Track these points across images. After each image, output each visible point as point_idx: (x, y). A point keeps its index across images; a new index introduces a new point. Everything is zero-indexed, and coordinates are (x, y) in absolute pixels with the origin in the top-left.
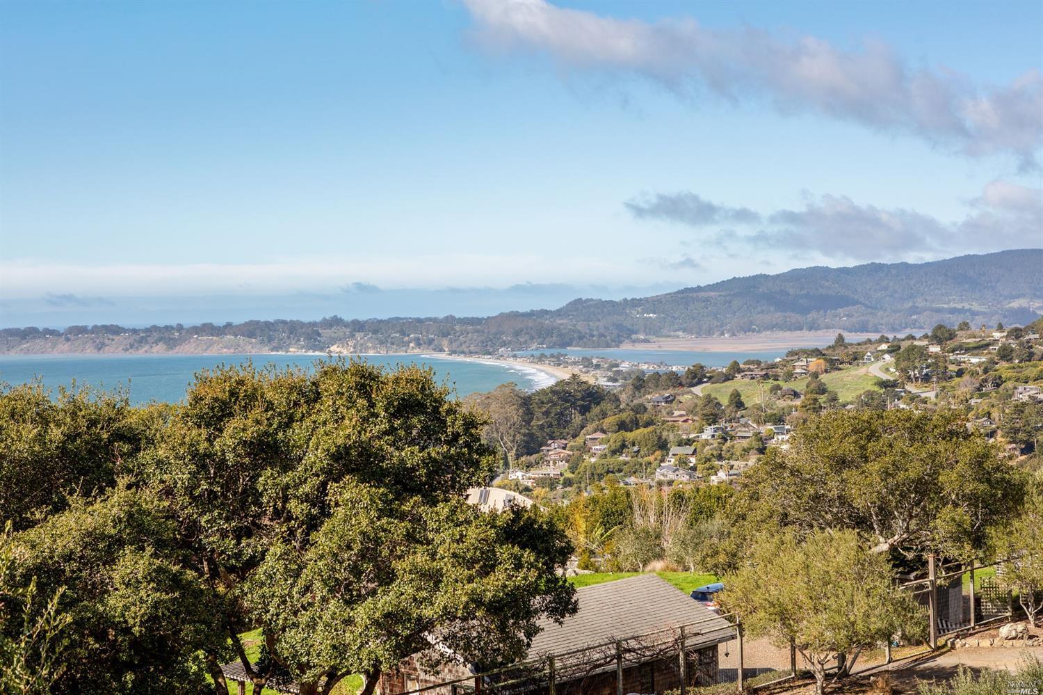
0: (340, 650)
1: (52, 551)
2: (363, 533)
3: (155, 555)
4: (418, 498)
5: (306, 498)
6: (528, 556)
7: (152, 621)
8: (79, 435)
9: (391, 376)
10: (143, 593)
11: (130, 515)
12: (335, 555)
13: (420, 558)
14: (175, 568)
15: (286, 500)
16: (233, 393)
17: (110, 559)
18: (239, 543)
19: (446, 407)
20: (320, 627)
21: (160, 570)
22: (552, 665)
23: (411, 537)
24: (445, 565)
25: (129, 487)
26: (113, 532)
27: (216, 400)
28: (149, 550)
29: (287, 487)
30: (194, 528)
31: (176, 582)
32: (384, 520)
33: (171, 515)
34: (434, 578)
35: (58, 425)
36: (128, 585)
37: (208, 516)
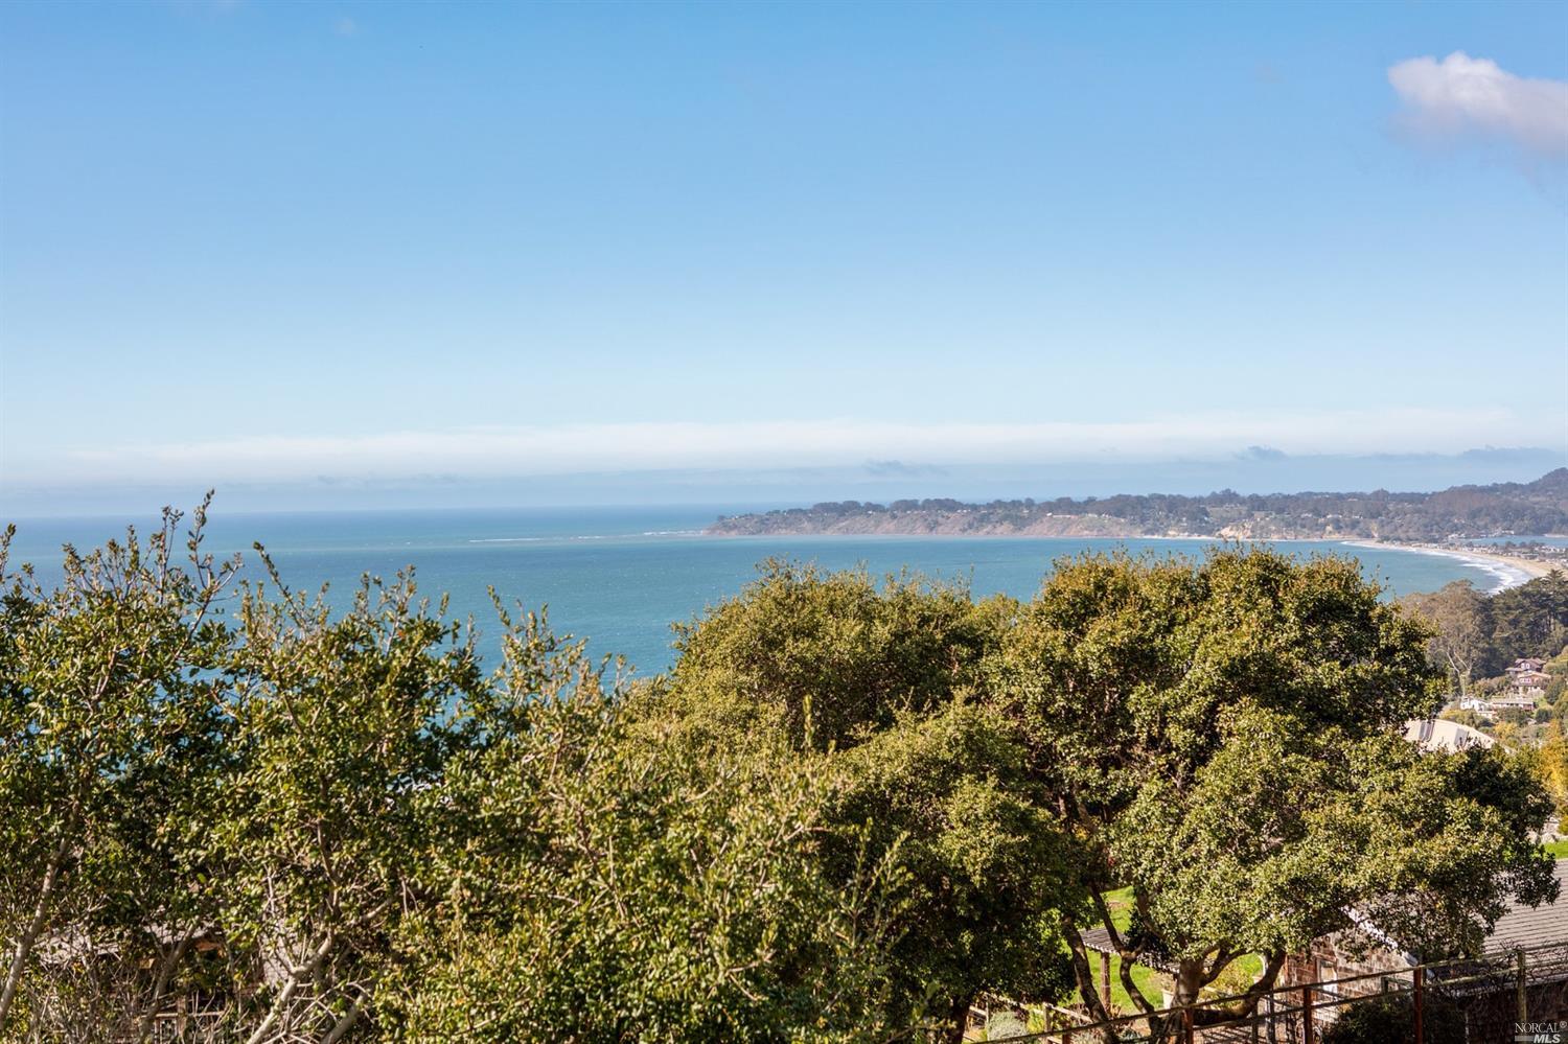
0: (1233, 921)
1: (878, 778)
2: (1264, 772)
3: (999, 788)
4: (1337, 729)
5: (1190, 723)
6: (1490, 815)
7: (995, 868)
8: (909, 634)
9: (1303, 568)
10: (984, 834)
11: (969, 737)
12: (1228, 799)
13: (1341, 810)
14: (1023, 805)
15: (1164, 723)
16: (1100, 587)
17: (945, 792)
18: (1104, 774)
19: (1378, 610)
20: (1206, 889)
21: (1005, 807)
22: (1521, 961)
23: (1327, 782)
24: (1373, 818)
25: (968, 702)
26: (949, 756)
27: (1077, 593)
28: (992, 781)
29: (1166, 708)
30: (1048, 756)
31: (1023, 822)
32: (1292, 757)
33: (1019, 738)
34: (1359, 838)
35: (885, 622)
36: (966, 824)
37: (1065, 739)
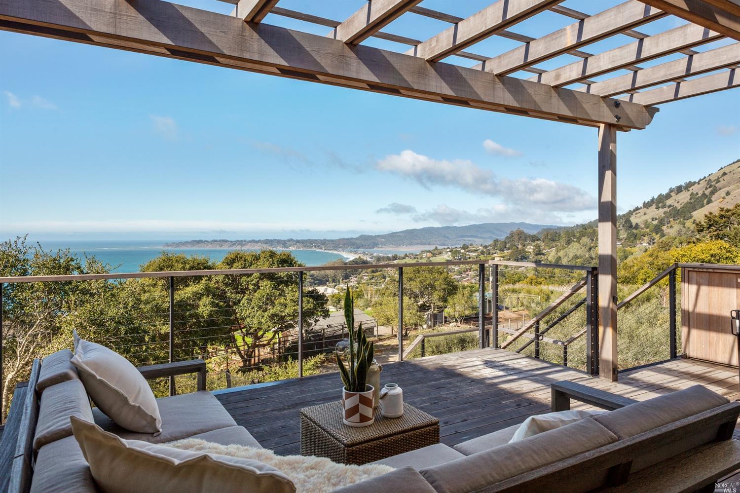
0: (260, 323)
1: (184, 297)
2: (268, 294)
3: (212, 298)
4: (283, 285)
5: (254, 284)
6: (311, 300)
7: (210, 315)
8: (195, 267)
9: (279, 254)
10: (208, 308)
11: (206, 288)
12: (260, 299)
13: (282, 300)
14: (217, 302)
15: (248, 285)
16: (236, 257)
17: (200, 299)
18: (236, 295)
19: (294, 262)
20: (256, 317)
21: (213, 302)
22: (324, 331)
23: (280, 295)
24: (288, 302)
25: (206, 281)
26: (201, 292)
27: (231, 258)
28: (210, 297)
29: (249, 281)
30: (224, 292)
31: (217, 305)
32: (274, 291)
33: (218, 288)
34: (285, 306)
35: (188, 264)
36: (204, 306)
37: (228, 288)
